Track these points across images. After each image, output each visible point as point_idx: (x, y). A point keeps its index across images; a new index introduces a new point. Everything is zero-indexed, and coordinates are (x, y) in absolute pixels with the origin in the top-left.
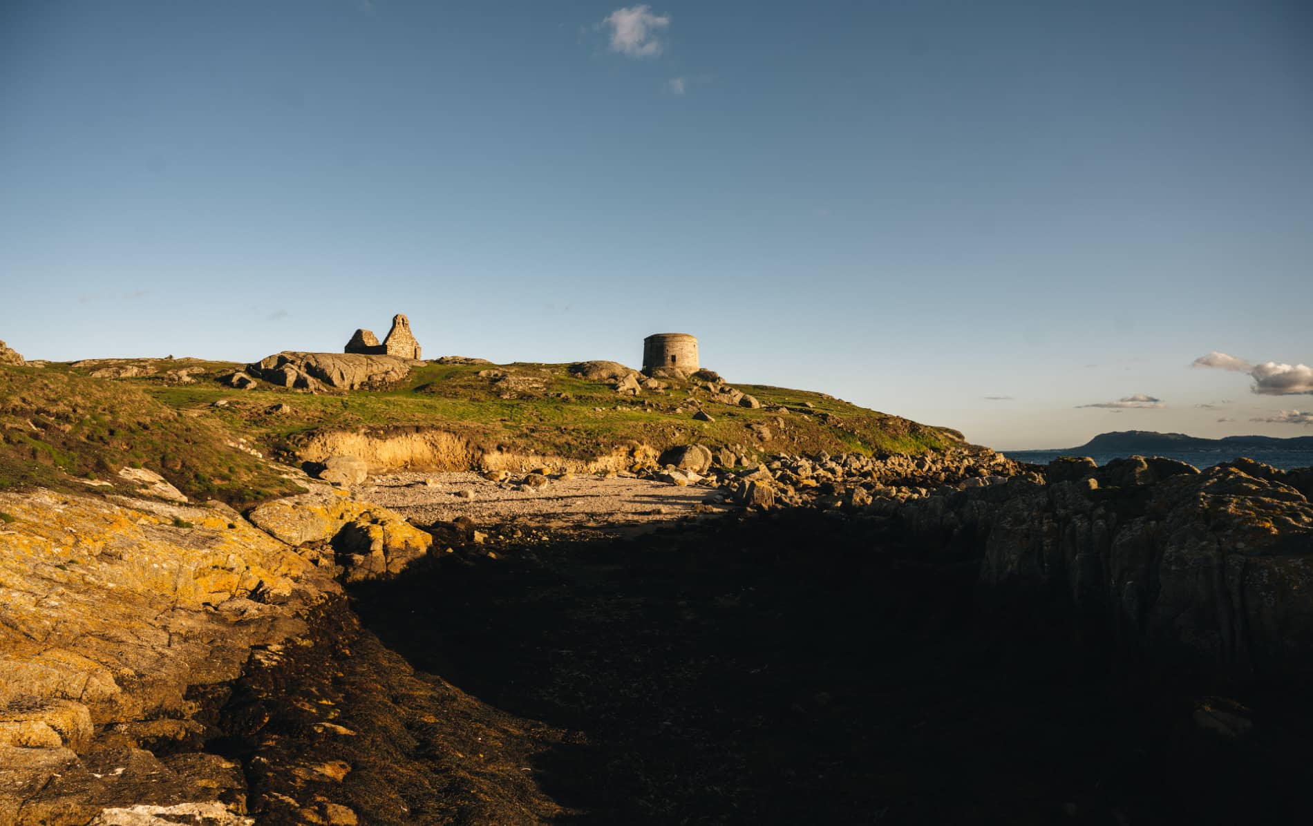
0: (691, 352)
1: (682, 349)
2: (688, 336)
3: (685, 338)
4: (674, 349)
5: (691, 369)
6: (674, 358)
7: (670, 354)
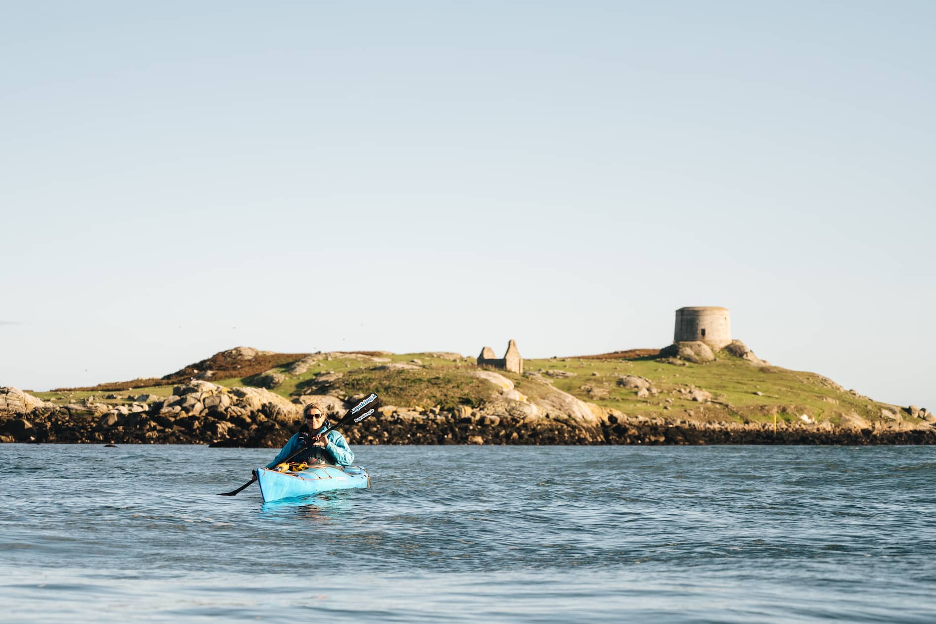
0: (721, 325)
1: (712, 323)
2: (719, 309)
3: (716, 311)
4: (706, 322)
5: (721, 342)
6: (703, 332)
7: (700, 328)
